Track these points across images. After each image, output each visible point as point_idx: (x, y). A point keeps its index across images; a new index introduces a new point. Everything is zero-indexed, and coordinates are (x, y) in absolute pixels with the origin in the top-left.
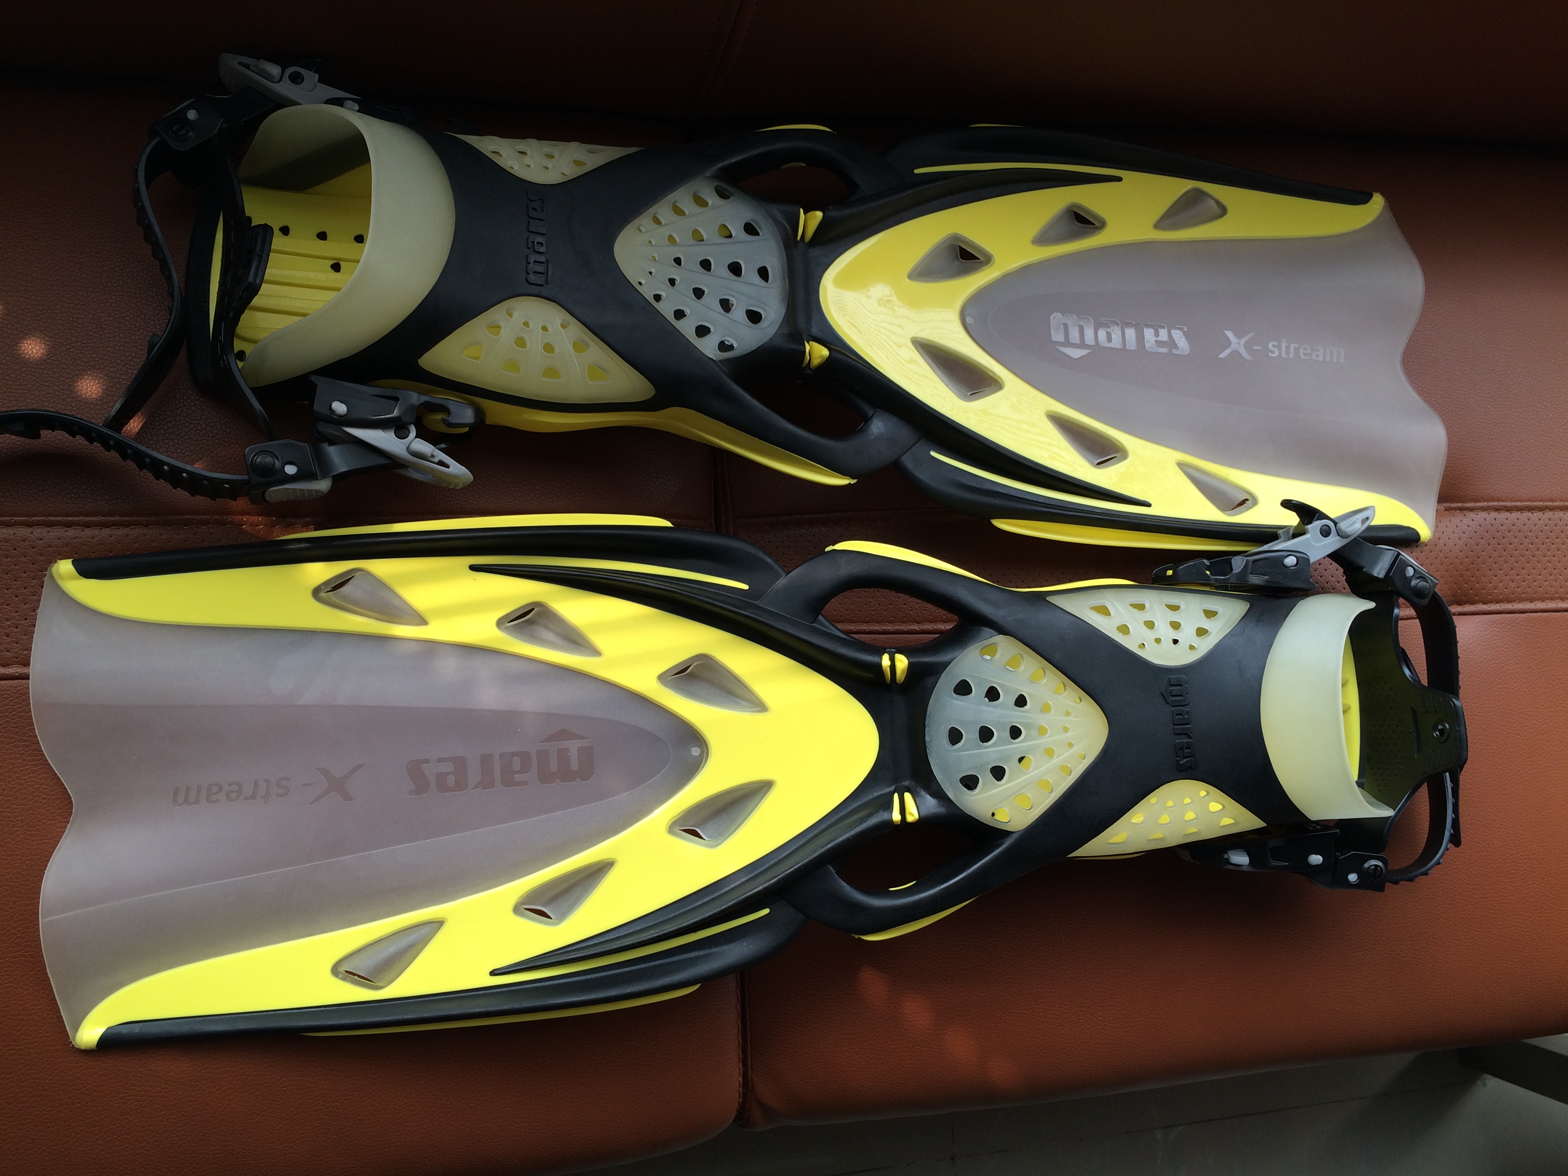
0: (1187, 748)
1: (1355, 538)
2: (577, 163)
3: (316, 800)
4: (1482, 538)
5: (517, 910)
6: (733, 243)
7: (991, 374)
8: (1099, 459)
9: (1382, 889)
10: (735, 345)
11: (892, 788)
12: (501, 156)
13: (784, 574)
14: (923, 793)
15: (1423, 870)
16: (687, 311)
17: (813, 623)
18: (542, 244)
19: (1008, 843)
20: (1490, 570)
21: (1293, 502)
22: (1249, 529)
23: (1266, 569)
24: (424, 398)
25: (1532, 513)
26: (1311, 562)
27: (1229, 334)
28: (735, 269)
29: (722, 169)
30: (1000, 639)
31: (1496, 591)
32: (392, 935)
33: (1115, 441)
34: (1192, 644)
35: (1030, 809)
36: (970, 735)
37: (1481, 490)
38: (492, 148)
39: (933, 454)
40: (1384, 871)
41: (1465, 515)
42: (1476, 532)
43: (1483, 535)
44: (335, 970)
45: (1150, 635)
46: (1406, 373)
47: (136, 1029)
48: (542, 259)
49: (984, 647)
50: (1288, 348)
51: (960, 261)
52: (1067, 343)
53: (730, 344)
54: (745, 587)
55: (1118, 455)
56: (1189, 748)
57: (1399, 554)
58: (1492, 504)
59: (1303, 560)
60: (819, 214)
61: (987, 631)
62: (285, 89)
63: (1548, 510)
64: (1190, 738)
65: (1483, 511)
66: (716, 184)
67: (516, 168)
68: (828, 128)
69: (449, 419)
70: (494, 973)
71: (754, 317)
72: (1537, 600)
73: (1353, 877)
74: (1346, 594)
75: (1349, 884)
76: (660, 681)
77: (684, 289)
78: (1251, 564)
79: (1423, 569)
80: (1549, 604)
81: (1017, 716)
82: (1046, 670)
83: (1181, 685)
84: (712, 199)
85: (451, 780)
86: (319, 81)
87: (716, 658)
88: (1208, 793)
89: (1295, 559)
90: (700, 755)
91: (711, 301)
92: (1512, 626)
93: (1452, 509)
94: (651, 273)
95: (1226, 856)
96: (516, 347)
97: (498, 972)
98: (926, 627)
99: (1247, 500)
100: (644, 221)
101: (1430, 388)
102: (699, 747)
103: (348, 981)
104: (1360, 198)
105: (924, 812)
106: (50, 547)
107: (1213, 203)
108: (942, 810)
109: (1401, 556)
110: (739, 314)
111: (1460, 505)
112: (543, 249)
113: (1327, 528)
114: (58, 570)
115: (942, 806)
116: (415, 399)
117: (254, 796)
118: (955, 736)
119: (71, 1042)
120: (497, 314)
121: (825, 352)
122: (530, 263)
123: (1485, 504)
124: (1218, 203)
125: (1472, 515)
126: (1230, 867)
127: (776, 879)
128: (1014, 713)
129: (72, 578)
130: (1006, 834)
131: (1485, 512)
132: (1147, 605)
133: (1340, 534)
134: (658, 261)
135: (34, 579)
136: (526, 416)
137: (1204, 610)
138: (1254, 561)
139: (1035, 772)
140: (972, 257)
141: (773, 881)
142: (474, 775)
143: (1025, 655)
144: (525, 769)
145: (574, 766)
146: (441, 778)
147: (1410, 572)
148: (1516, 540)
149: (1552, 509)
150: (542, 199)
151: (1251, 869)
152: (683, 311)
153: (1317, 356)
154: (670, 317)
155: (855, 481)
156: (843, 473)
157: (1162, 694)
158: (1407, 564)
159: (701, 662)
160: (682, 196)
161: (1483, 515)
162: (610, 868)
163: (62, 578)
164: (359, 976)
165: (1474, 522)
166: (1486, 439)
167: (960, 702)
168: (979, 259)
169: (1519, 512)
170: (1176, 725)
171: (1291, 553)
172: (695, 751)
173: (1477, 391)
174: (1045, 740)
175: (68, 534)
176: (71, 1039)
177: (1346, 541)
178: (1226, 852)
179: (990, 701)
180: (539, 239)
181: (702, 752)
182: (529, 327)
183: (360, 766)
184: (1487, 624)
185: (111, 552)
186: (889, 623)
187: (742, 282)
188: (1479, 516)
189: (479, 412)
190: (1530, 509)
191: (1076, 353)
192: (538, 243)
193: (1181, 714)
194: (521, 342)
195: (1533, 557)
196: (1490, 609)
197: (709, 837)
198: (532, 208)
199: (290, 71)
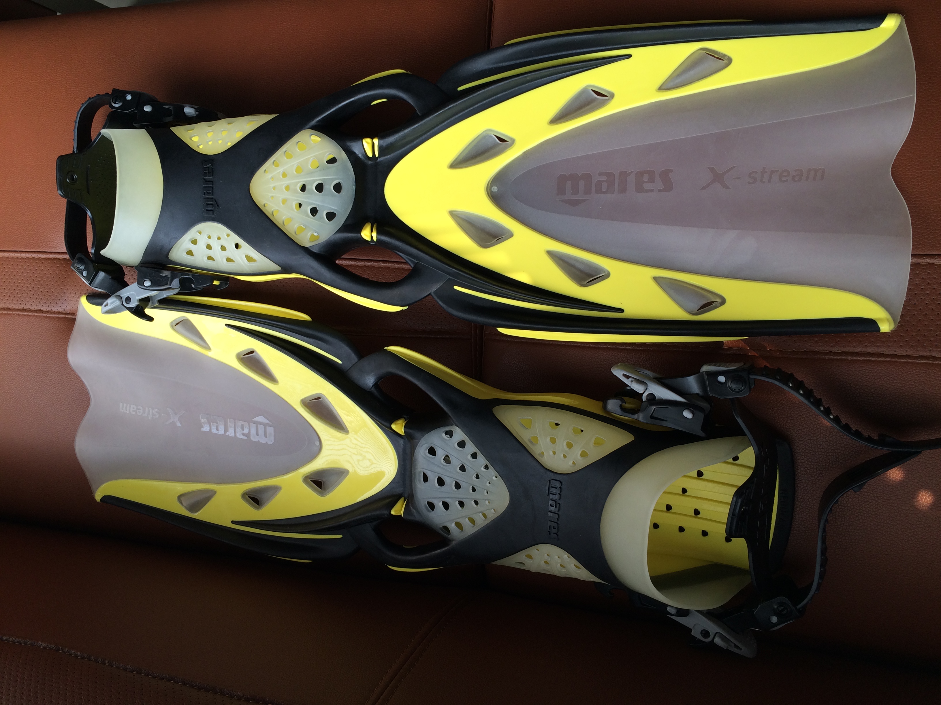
0: (206, 173)
1: (113, 295)
2: (530, 557)
3: (732, 168)
4: (56, 296)
5: (612, 95)
6: (441, 498)
7: (307, 410)
8: (253, 356)
9: (114, 90)
10: (444, 434)
11: (379, 160)
12: (575, 565)
13: (432, 294)
14: (360, 156)
15: (92, 100)
16: (469, 457)
17: (418, 262)
18: (551, 505)
19: (314, 122)
20: (53, 277)
21: (146, 319)
22: (174, 307)
23: (161, 280)
24: (636, 416)
25: (29, 308)
26: (136, 283)
27: (179, 424)
28: (441, 482)
29: (447, 545)
30: (307, 245)
31: (51, 265)
32: (692, 83)
33: (243, 364)
34: (199, 235)
35: (298, 142)
36: (329, 187)
37: (55, 323)
38: (579, 571)
39: (340, 362)
40: (111, 101)
41: (65, 310)
42: (59, 299)
43: (56, 298)
44: (730, 61)
45: (223, 242)
46: (88, 394)
47: (860, 26)
48: (551, 496)
49: (316, 240)
50: (149, 414)
51: (322, 481)
52: (265, 425)
53: (447, 435)
54: (456, 287)
55: (242, 356)
56: (205, 173)
57: (90, 284)
58: (50, 315)
59: (141, 283)
60: (393, 512)
61: (315, 250)
62: (712, 628)
63: (21, 309)
64: (204, 179)
65: (55, 312)
66: (449, 536)
67: (566, 556)
68: (389, 568)
69: (621, 403)
70: (629, 56)
71: (432, 451)
72: (31, 258)
73: (129, 97)
74: (124, 264)
75: (132, 93)
76: (512, 233)
77: (471, 471)
78: (169, 283)
79: (78, 274)
80: (25, 256)
81: (302, 197)
82: (282, 224)
83: (207, 210)
84: (452, 526)
85: (646, 178)
86: (691, 630)
87: (477, 245)
88: (198, 147)
89: (145, 284)
90: (492, 187)
91: (456, 463)
92: (44, 244)
93: (71, 314)
94: (490, 483)
95: (197, 113)
96: (572, 443)
97: (626, 57)
98: (361, 264)
99: (175, 325)
100: (492, 515)
101: (77, 385)
102: (492, 191)
103: (722, 54)
104: (107, 499)
105: (359, 143)
106: (895, 341)
107: (184, 504)
108: (349, 144)
109: (89, 283)
110: (440, 453)
111: (67, 316)
112: (551, 502)
113: (127, 302)
114: (890, 326)
115: (348, 146)
116: (641, 417)
117: (772, 172)
118: (338, 188)
119: (904, 18)
120: (582, 463)
121: (393, 426)
122: (559, 494)
123: (54, 315)
124: (181, 503)
125: (61, 310)
126: (196, 107)
127: (450, 107)
128: (303, 200)
129: (881, 320)
130: (314, 128)
131: (54, 311)
132: (225, 261)
133: (120, 298)
134: (485, 490)
135: (908, 320)
136: (577, 403)
137: (193, 256)
138: (166, 284)
139: (293, 163)
140: (315, 482)
141: (451, 106)
142: (632, 179)
143: (294, 234)
144: (599, 183)
145: (569, 183)
146: (652, 180)
147: (85, 273)
148: (39, 293)
149: (19, 310)
150: (550, 534)
151: (184, 105)
152: (472, 458)
153: (134, 408)
154: (479, 455)
155: (385, 348)
156: (391, 354)
157: (218, 205)
158: (87, 278)
159: (487, 244)
160: (470, 530)
161: (55, 309)
162: (552, 120)
163: (888, 320)
164: (714, 57)
165: (60, 305)
166: (50, 353)
167: (333, 208)
168: (311, 480)
169: (36, 309)
170: (212, 187)
171: (147, 288)
172: (495, 189)
173: (53, 381)
174: (286, 182)
175: (883, 349)
176: (904, 20)
177: (117, 294)
178: (197, 115)
179: (316, 208)
180: (552, 509)
181: (491, 189)
182: (564, 455)
183: (703, 189)
184: (58, 247)
185: (855, 335)
186: (382, 267)
187: (437, 473)
188: (57, 309)
189: (605, 407)
190: (30, 311)
191: (260, 419)
192: (553, 506)
193: (208, 193)
194: (570, 446)
195: (30, 283)
196: (56, 255)
197: (492, 137)
198: (555, 529)
199: (709, 639)
